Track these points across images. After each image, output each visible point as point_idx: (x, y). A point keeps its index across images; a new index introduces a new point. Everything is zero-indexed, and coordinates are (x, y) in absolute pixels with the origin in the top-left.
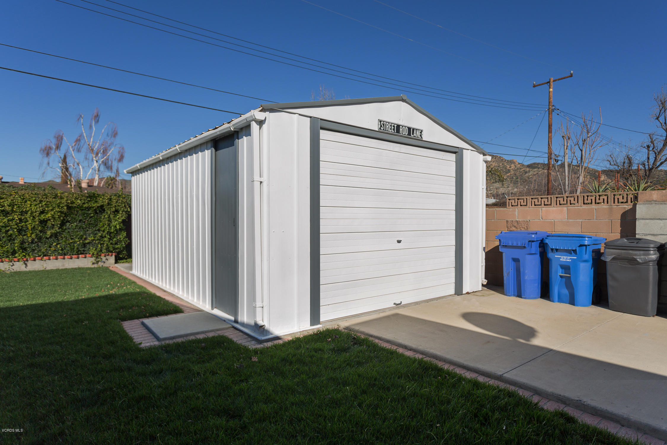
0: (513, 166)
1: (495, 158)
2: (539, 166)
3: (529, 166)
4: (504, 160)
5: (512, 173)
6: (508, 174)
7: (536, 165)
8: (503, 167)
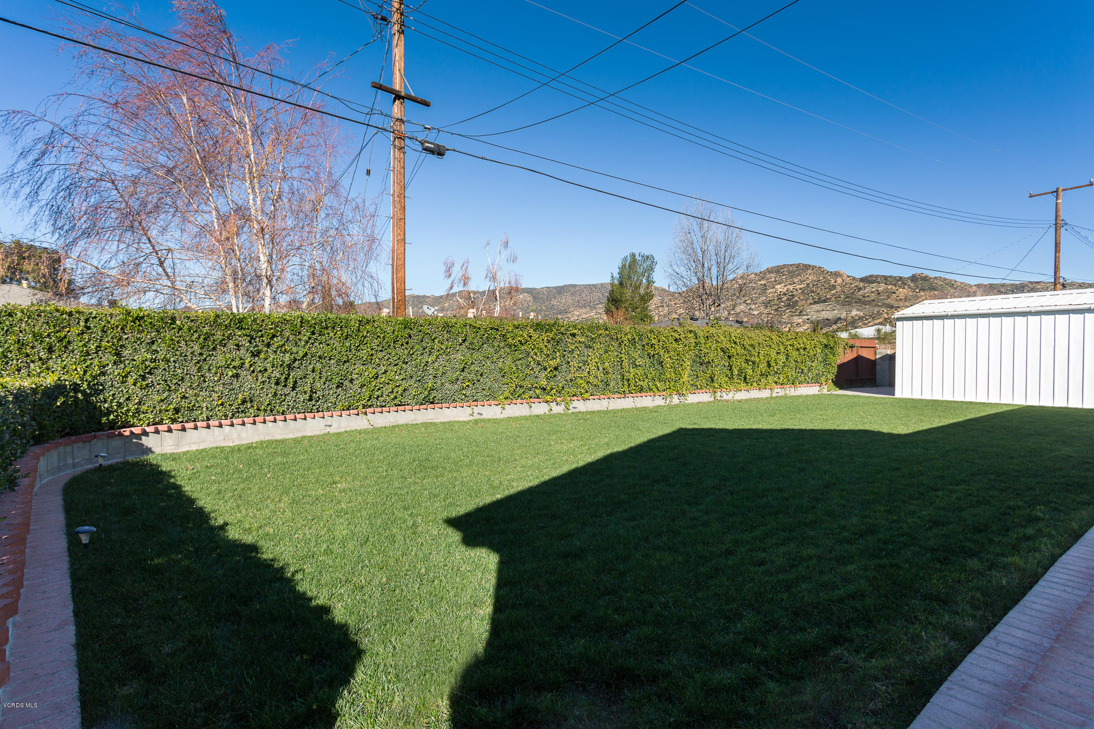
0: (839, 280)
1: (813, 269)
2: (879, 280)
3: (862, 280)
4: (826, 272)
5: (838, 291)
6: (833, 292)
7: (874, 279)
8: (825, 282)
